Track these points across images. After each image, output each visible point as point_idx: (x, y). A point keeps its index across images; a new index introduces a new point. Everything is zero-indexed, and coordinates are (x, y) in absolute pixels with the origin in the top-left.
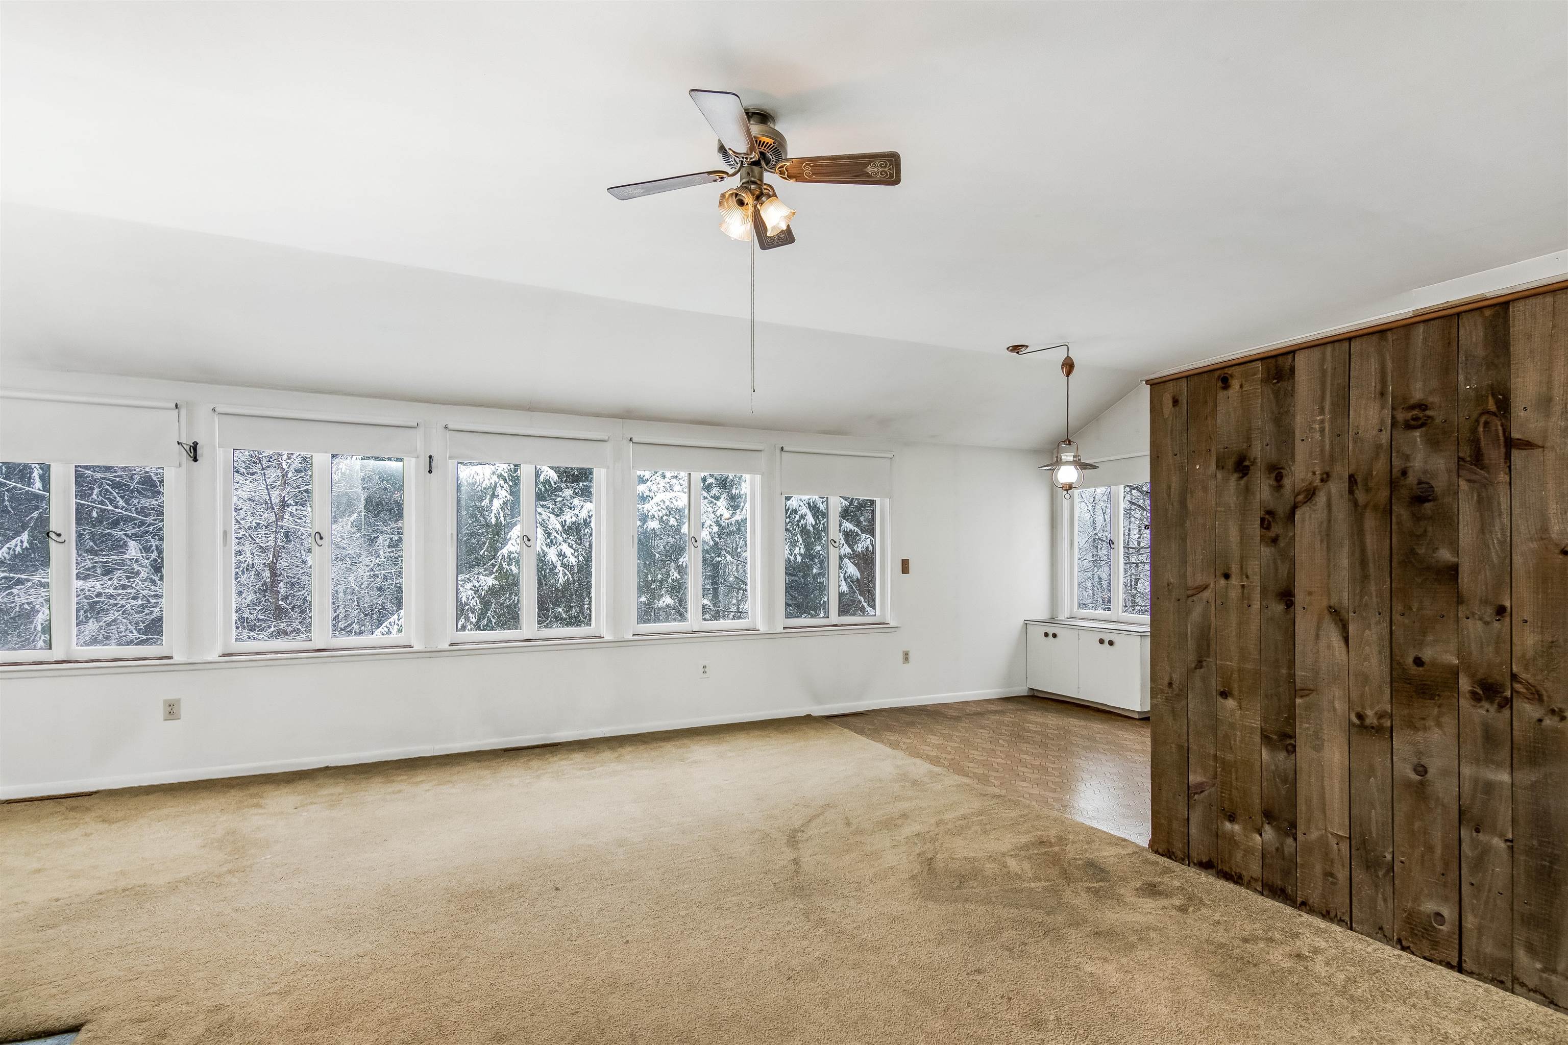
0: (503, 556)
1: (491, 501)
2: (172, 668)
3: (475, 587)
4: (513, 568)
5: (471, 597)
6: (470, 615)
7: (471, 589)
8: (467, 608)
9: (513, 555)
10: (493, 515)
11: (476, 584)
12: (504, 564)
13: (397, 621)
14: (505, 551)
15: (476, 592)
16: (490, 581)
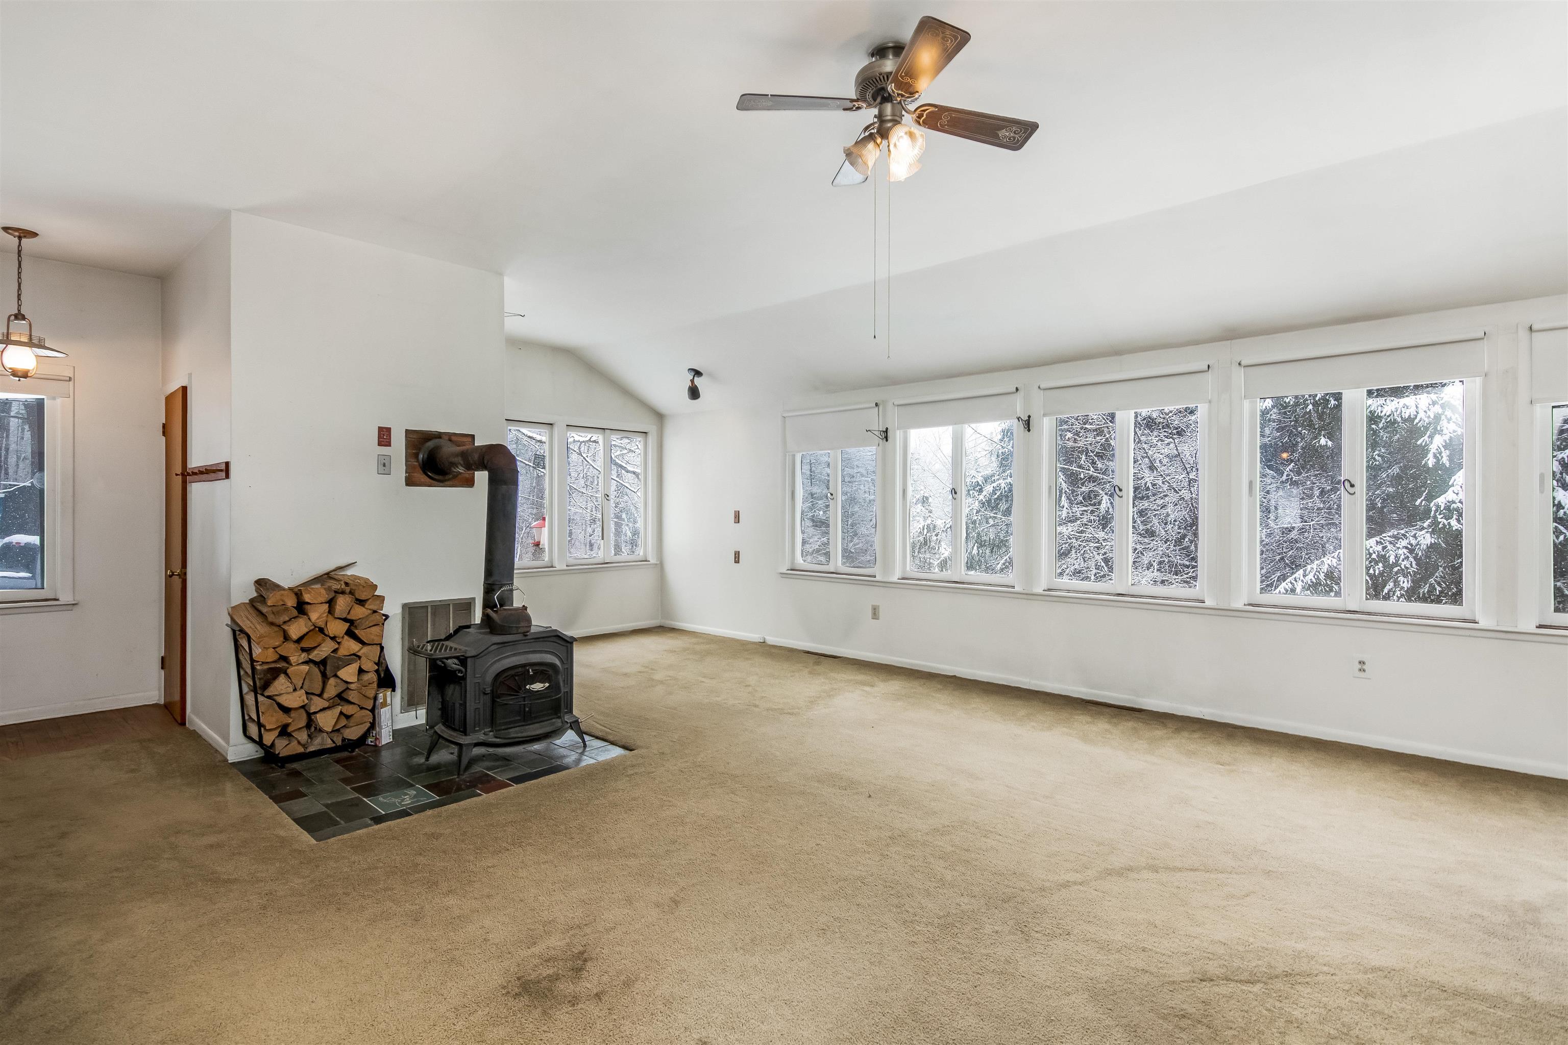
0: (1438, 506)
1: (1431, 437)
2: (874, 584)
3: (1412, 545)
4: (1453, 522)
5: (1403, 557)
6: (1401, 579)
7: (1406, 548)
8: (1396, 569)
9: (1454, 506)
10: (1430, 456)
11: (1414, 542)
12: (1439, 517)
13: (1302, 578)
14: (1441, 501)
15: (1411, 551)
16: (1426, 539)
